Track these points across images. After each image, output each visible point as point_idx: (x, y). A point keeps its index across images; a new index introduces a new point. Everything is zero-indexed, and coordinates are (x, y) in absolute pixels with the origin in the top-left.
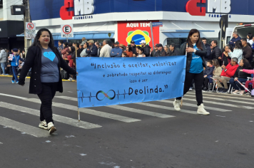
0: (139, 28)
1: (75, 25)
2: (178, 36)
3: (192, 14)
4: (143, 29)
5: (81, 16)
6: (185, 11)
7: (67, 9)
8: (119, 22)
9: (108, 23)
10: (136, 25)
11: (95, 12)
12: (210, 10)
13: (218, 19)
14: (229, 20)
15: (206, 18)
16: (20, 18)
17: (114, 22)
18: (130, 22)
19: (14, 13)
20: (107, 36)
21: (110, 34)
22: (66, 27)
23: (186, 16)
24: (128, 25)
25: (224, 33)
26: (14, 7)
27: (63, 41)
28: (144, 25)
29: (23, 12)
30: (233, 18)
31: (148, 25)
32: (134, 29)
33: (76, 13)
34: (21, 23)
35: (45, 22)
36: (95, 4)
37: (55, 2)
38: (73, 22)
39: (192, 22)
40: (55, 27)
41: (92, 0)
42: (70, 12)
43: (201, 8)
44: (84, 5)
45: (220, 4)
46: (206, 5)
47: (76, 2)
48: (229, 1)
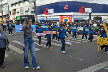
0: (66, 17)
1: (49, 16)
2: (77, 19)
3: (81, 13)
4: (67, 17)
6: (79, 12)
7: (46, 12)
8: (61, 16)
9: (58, 16)
10: (65, 16)
14: (92, 15)
15: (85, 14)
17: (59, 16)
18: (64, 15)
19: (32, 13)
20: (57, 19)
21: (58, 19)
22: (47, 17)
23: (79, 14)
24: (63, 16)
25: (90, 19)
26: (32, 11)
27: (46, 21)
28: (68, 16)
29: (35, 13)
30: (92, 14)
31: (69, 16)
32: (65, 17)
33: (49, 13)
35: (40, 15)
36: (54, 11)
37: (43, 10)
38: (48, 15)
39: (81, 15)
40: (43, 17)
41: (53, 9)
42: (47, 12)
43: (83, 11)
44: (51, 11)
45: (88, 10)
46: (85, 10)
47: (49, 10)
48: (91, 9)
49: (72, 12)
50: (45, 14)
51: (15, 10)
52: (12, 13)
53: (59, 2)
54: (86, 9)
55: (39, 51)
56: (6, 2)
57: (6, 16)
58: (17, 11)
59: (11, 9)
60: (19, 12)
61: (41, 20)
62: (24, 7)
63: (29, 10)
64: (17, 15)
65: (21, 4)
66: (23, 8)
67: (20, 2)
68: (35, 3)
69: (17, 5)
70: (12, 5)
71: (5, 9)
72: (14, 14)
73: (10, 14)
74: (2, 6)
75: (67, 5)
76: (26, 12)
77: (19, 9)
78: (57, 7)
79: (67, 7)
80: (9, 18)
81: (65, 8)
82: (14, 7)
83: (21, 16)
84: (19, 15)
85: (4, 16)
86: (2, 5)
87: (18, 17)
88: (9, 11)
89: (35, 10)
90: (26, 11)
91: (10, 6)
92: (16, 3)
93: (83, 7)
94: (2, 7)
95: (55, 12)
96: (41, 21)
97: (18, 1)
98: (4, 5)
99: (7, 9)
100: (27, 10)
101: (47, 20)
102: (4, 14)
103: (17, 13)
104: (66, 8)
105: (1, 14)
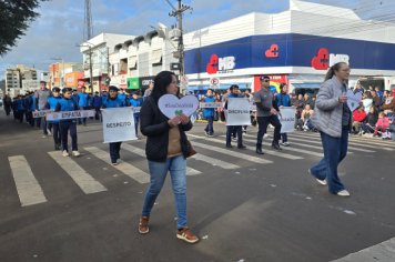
0: (272, 80)
1: (222, 78)
2: (304, 87)
3: (317, 68)
4: (275, 81)
5: (224, 71)
6: (311, 66)
7: (213, 65)
8: (255, 76)
9: (246, 76)
11: (236, 68)
12: (331, 64)
16: (176, 72)
17: (251, 76)
20: (245, 87)
21: (247, 85)
23: (311, 70)
26: (173, 64)
28: (276, 78)
29: (180, 68)
31: (280, 77)
33: (220, 69)
35: (195, 76)
37: (203, 60)
38: (217, 75)
39: (317, 75)
40: (201, 80)
41: (232, 58)
42: (214, 68)
43: (324, 63)
45: (339, 60)
46: (328, 61)
47: (220, 60)
48: (347, 57)
49: (288, 65)
50: (210, 73)
51: (125, 60)
52: (116, 69)
53: (250, 38)
54: (331, 56)
55: (198, 175)
56: (101, 41)
57: (100, 78)
58: (131, 64)
59: (115, 59)
60: (135, 68)
61: (196, 88)
62: (150, 51)
63: (164, 62)
64: (131, 75)
65: (142, 44)
66: (146, 55)
67: (140, 39)
68: (180, 40)
69: (131, 47)
70: (119, 47)
71: (98, 59)
72: (123, 72)
73: (111, 74)
74: (90, 52)
75: (274, 46)
76: (156, 68)
77: (137, 58)
78: (246, 52)
79: (274, 51)
80: (108, 82)
81: (269, 54)
82: (123, 53)
83: (141, 79)
84: (136, 74)
85: (95, 78)
86: (91, 49)
87: (134, 80)
88: (109, 64)
89: (181, 61)
90: (154, 65)
91: (112, 49)
92: (129, 43)
93: (322, 51)
94: (90, 54)
95: (239, 65)
96: (196, 92)
97: (132, 38)
98: (96, 47)
99: (104, 60)
100: (158, 61)
101: (215, 88)
102: (96, 73)
103: (131, 69)
104: (272, 55)
105: (87, 74)
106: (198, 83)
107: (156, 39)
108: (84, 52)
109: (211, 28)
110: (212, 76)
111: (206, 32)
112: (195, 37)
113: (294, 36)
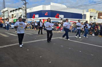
8: (43, 19)
9: (41, 19)
11: (39, 17)
12: (60, 17)
13: (60, 19)
15: (59, 19)
16: (25, 18)
18: (45, 19)
19: (24, 17)
22: (33, 20)
23: (55, 18)
26: (24, 16)
29: (26, 17)
34: (25, 19)
35: (30, 19)
36: (39, 16)
37: (32, 15)
38: (35, 19)
39: (57, 19)
40: (32, 20)
41: (38, 15)
43: (58, 17)
44: (37, 16)
45: (62, 16)
47: (35, 15)
48: (63, 16)
51: (13, 15)
53: (42, 11)
54: (60, 15)
56: (7, 10)
57: (6, 19)
58: (14, 16)
59: (10, 14)
60: (15, 17)
63: (22, 15)
64: (14, 18)
65: (17, 11)
66: (18, 13)
67: (16, 10)
68: (26, 10)
69: (14, 12)
70: (11, 11)
71: (6, 14)
72: (12, 18)
73: (9, 18)
75: (47, 13)
77: (16, 14)
78: (41, 14)
80: (8, 20)
81: (46, 14)
82: (12, 13)
85: (5, 19)
86: (4, 12)
87: (15, 20)
88: (9, 16)
89: (26, 15)
91: (9, 12)
92: (14, 11)
93: (58, 14)
94: (4, 13)
96: (30, 23)
98: (5, 11)
99: (8, 14)
100: (21, 15)
102: (5, 18)
103: (14, 17)
104: (46, 15)
105: (3, 18)
106: (31, 21)
107: (20, 10)
108: (2, 12)
109: (33, 8)
110: (34, 19)
111: (32, 9)
112: (30, 10)
113: (51, 11)
